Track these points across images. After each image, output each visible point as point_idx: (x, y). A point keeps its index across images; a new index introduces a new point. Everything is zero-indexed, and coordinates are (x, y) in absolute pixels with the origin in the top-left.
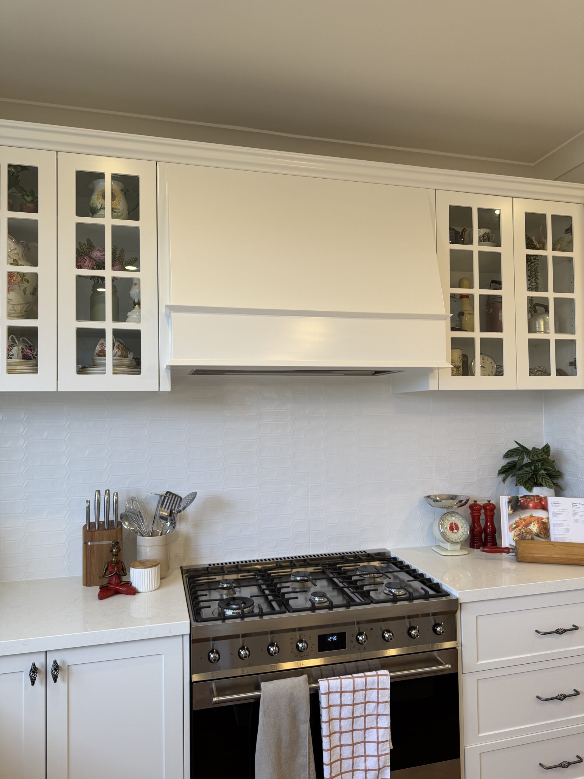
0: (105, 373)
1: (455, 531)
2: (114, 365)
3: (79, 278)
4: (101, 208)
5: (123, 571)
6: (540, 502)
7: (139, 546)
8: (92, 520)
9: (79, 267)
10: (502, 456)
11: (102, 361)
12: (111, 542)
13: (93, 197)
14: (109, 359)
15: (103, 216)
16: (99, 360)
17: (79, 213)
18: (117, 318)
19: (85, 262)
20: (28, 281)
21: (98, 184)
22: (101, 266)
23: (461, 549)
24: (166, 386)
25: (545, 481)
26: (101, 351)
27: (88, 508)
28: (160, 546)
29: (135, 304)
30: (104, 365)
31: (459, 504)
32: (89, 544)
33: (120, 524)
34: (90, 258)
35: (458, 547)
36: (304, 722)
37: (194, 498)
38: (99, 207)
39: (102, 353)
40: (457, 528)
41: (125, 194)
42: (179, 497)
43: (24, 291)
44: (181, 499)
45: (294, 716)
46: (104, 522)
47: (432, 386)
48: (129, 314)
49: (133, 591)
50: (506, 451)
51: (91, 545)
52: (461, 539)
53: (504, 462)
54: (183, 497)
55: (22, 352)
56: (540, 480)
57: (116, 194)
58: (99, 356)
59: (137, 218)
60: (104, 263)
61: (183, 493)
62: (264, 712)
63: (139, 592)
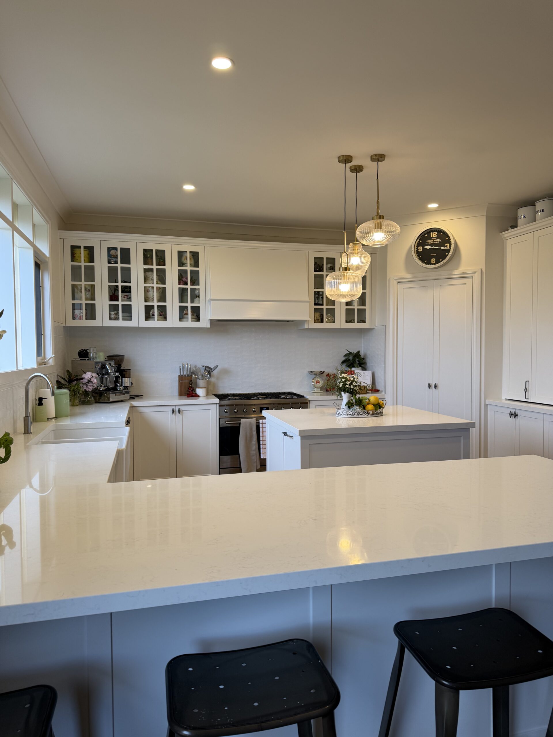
0: (188, 321)
1: (318, 383)
2: (191, 318)
3: (179, 288)
4: (186, 263)
5: (194, 390)
6: (351, 372)
7: (198, 383)
8: (182, 374)
9: (179, 284)
10: (343, 356)
11: (187, 317)
12: (188, 381)
13: (183, 259)
14: (190, 316)
15: (187, 267)
16: (186, 316)
17: (179, 266)
18: (192, 302)
19: (181, 283)
20: (161, 289)
21: (185, 254)
22: (186, 284)
23: (321, 390)
24: (208, 326)
25: (356, 365)
26: (186, 313)
27: (180, 369)
28: (205, 383)
29: (197, 296)
30: (188, 318)
31: (320, 373)
32: (181, 381)
33: (192, 375)
34: (183, 281)
35: (319, 389)
36: (254, 431)
37: (217, 367)
38: (185, 263)
39: (187, 314)
40: (319, 383)
41: (193, 257)
42: (211, 368)
43: (160, 292)
44: (212, 369)
45: (251, 429)
46: (186, 375)
47: (306, 326)
48: (195, 300)
49: (198, 396)
50: (345, 354)
51: (182, 382)
52: (320, 387)
53: (344, 359)
54: (212, 368)
55: (160, 313)
56: (354, 365)
57: (191, 258)
58: (185, 315)
59: (198, 267)
60: (187, 283)
61: (212, 366)
62: (242, 427)
63: (200, 397)
